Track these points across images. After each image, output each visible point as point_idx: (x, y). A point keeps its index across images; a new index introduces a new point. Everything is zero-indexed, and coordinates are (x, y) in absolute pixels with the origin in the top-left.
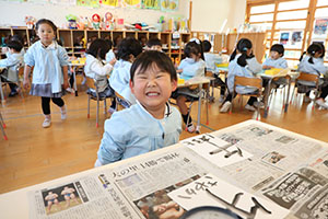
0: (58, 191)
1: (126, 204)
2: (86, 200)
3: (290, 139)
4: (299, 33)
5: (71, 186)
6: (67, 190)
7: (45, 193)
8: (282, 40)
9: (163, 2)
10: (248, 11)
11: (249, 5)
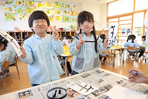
0: (24, 93)
1: (45, 96)
2: (32, 95)
3: (109, 74)
4: (129, 30)
5: (28, 91)
6: (27, 92)
7: (19, 94)
8: (123, 32)
9: (71, 19)
10: (108, 21)
11: (108, 19)
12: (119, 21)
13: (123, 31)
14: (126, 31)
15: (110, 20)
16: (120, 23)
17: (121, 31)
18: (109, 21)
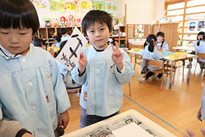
4: (203, 22)
8: (191, 27)
9: (106, 5)
10: (166, 8)
11: (167, 4)
12: (185, 8)
13: (192, 25)
14: (196, 25)
15: (170, 7)
16: (188, 11)
17: (187, 24)
18: (168, 9)
